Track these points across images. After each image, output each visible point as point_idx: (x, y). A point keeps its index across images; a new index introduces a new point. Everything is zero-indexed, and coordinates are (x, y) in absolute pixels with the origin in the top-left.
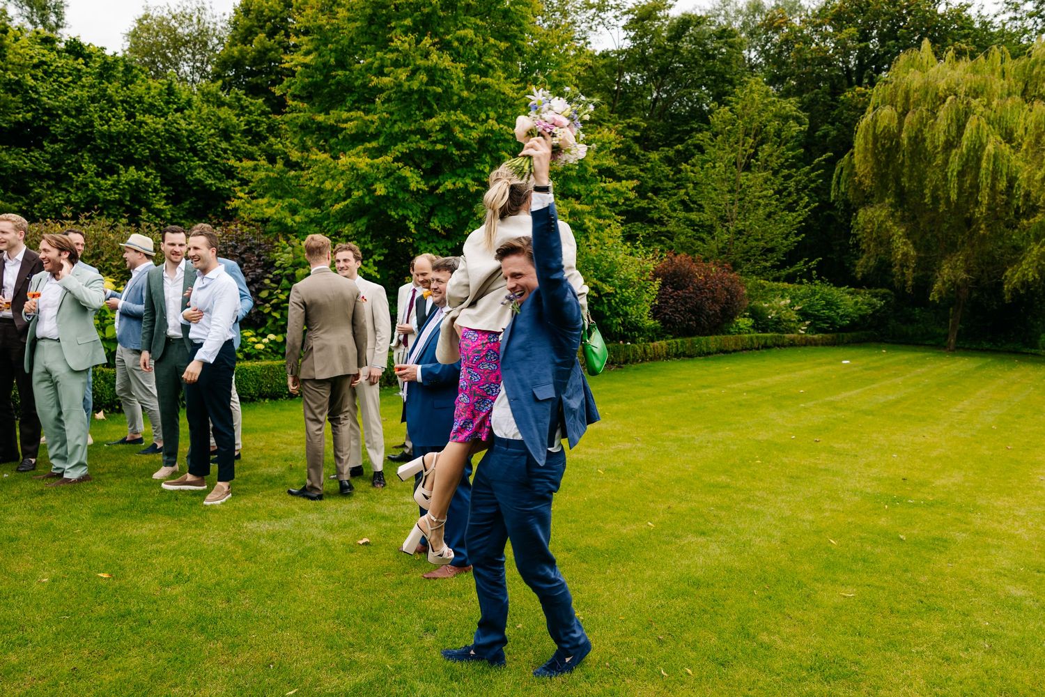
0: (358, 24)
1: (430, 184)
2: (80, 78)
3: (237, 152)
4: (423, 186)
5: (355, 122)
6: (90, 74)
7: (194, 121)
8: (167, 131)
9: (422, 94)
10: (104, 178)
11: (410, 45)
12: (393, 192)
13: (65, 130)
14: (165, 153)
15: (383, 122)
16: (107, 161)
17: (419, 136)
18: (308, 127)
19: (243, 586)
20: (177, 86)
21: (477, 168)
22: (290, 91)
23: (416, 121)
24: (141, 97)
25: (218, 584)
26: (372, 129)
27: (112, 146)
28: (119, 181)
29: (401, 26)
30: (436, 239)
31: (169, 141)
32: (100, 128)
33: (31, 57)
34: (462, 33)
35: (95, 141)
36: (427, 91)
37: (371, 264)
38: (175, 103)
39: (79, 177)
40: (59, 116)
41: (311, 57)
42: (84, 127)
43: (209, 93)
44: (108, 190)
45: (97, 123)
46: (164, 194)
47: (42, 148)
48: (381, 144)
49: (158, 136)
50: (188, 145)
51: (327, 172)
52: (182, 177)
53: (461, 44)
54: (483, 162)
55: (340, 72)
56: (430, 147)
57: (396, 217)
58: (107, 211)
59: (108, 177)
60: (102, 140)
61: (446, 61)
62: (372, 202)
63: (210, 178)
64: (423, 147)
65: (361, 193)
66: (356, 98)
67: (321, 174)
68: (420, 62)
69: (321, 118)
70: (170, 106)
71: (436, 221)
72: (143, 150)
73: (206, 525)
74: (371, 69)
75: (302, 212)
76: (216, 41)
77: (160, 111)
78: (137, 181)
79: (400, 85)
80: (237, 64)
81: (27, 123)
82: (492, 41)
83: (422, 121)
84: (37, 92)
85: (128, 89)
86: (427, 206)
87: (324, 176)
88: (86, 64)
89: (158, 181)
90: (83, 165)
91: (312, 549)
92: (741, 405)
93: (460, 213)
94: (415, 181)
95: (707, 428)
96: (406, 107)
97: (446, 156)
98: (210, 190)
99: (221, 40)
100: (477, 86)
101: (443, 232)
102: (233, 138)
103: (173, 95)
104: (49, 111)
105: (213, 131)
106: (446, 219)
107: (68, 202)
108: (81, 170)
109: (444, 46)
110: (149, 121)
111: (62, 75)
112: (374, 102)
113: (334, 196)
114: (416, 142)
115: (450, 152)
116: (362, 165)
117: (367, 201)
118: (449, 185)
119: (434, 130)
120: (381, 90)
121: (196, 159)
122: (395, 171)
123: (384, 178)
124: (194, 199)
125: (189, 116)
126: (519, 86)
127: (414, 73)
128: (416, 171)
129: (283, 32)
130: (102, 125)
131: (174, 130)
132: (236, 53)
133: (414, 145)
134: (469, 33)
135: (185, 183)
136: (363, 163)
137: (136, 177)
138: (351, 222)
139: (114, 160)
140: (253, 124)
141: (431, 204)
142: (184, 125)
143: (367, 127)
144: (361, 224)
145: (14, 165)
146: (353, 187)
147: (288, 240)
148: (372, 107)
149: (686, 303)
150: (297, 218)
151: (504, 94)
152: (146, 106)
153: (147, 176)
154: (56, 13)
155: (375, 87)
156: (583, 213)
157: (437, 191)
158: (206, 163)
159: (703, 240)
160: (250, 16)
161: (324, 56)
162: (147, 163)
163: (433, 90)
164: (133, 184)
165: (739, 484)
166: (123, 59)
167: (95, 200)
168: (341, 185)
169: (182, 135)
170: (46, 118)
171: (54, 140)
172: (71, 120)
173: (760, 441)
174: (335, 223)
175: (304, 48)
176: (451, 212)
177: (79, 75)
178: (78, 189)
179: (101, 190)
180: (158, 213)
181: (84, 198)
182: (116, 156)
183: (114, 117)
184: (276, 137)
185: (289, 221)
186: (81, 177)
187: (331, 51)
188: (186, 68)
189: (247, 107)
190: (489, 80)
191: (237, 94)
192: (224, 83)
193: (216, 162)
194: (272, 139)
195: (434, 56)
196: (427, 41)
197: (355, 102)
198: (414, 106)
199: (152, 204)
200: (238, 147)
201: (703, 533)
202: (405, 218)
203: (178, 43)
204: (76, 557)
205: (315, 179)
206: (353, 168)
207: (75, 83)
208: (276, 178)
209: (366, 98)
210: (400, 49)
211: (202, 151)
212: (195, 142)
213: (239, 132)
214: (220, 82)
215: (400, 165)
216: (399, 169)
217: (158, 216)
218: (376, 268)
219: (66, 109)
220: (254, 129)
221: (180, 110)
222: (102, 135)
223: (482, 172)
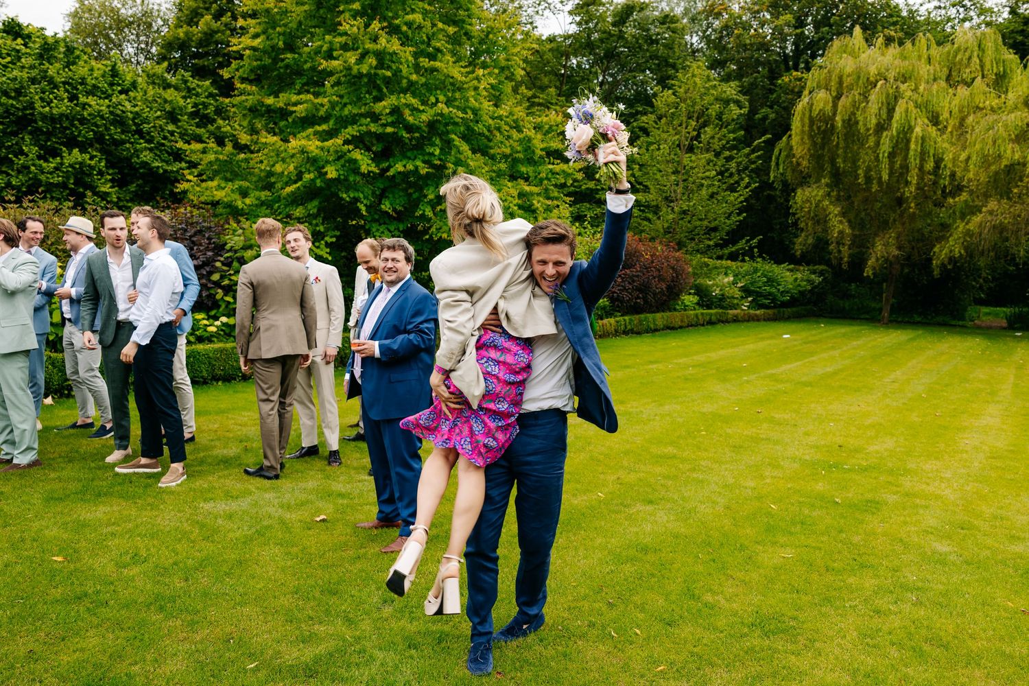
0: (306, 7)
1: (381, 167)
2: (19, 59)
3: (184, 134)
4: (374, 168)
5: (305, 105)
6: (30, 55)
7: (139, 103)
8: (111, 113)
9: (372, 78)
10: (46, 161)
11: (359, 29)
12: (343, 175)
13: (5, 112)
14: (110, 135)
15: (333, 105)
16: (49, 143)
17: (369, 119)
18: (257, 110)
19: (201, 565)
20: (121, 67)
21: (427, 151)
22: (238, 74)
23: (365, 104)
24: (83, 79)
25: (175, 564)
26: (322, 113)
27: (55, 128)
28: (62, 164)
29: (350, 10)
30: (387, 221)
31: (115, 122)
32: (41, 110)
34: (410, 17)
35: (36, 123)
36: (376, 74)
37: (323, 246)
38: (119, 85)
39: (20, 160)
41: (259, 40)
42: (25, 108)
43: (154, 75)
44: (51, 173)
45: (38, 105)
46: (109, 177)
48: (331, 127)
49: (102, 117)
50: (134, 128)
51: (278, 155)
52: (128, 159)
53: (410, 28)
54: (433, 145)
55: (289, 55)
56: (380, 130)
57: (348, 199)
58: (50, 194)
59: (51, 160)
60: (43, 122)
61: (395, 45)
62: (323, 185)
63: (157, 160)
64: (373, 130)
65: (312, 176)
66: (305, 81)
67: (272, 157)
68: (369, 46)
69: (270, 101)
70: (115, 88)
71: (387, 203)
72: (87, 132)
73: (162, 507)
74: (320, 52)
75: (252, 195)
76: (160, 22)
77: (104, 93)
78: (81, 163)
79: (350, 69)
80: (183, 45)
82: (440, 25)
83: (372, 104)
85: (70, 70)
86: (378, 188)
87: (275, 159)
88: (25, 45)
89: (103, 164)
90: (24, 148)
91: (267, 527)
92: (687, 379)
93: (411, 195)
94: (365, 163)
95: (655, 402)
96: (356, 90)
97: (395, 139)
98: (157, 172)
99: (165, 22)
100: (426, 70)
101: (394, 214)
102: (179, 121)
103: (117, 76)
105: (159, 113)
106: (398, 201)
107: (9, 185)
108: (22, 153)
109: (393, 30)
110: (93, 103)
112: (323, 85)
113: (285, 179)
114: (367, 125)
115: (400, 134)
116: (312, 148)
117: (319, 183)
118: (399, 167)
119: (384, 113)
120: (331, 74)
121: (142, 141)
122: (345, 154)
123: (334, 161)
124: (140, 182)
125: (134, 98)
126: (468, 70)
127: (363, 56)
128: (367, 153)
129: (229, 14)
130: (43, 107)
131: (119, 112)
132: (182, 35)
133: (364, 128)
134: (417, 17)
135: (131, 166)
136: (313, 146)
137: (80, 159)
138: (302, 204)
139: (57, 143)
140: (200, 107)
141: (382, 186)
142: (129, 107)
143: (317, 110)
144: (313, 206)
146: (304, 170)
147: (238, 222)
148: (322, 90)
149: (634, 281)
150: (248, 201)
151: (452, 77)
152: (89, 87)
153: (92, 158)
155: (324, 70)
156: (532, 194)
157: (388, 174)
158: (152, 145)
159: (649, 220)
161: (272, 39)
162: (91, 145)
163: (383, 73)
164: (77, 166)
165: (685, 454)
166: (64, 40)
167: (37, 183)
168: (292, 167)
169: (127, 117)
172: (11, 101)
173: (704, 413)
174: (286, 206)
175: (252, 31)
176: (401, 194)
177: (18, 56)
178: (19, 172)
179: (43, 173)
180: (104, 196)
181: (26, 181)
182: (59, 138)
183: (55, 98)
184: (224, 119)
185: (240, 204)
186: (22, 160)
187: (280, 34)
188: (130, 50)
189: (194, 89)
190: (437, 64)
191: (183, 76)
192: (170, 65)
193: (163, 145)
194: (220, 122)
195: (383, 41)
196: (376, 25)
197: (304, 85)
198: (364, 90)
199: (97, 186)
200: (186, 130)
201: (651, 502)
202: (357, 200)
203: (121, 24)
204: (28, 542)
205: (265, 162)
206: (303, 152)
207: (14, 64)
208: (226, 161)
209: (315, 81)
210: (349, 32)
211: (149, 133)
212: (141, 125)
213: (185, 114)
214: (165, 64)
215: (351, 147)
216: (349, 151)
217: (103, 199)
218: (328, 250)
219: (5, 90)
220: (202, 111)
221: (124, 92)
222: (44, 117)
223: (432, 154)
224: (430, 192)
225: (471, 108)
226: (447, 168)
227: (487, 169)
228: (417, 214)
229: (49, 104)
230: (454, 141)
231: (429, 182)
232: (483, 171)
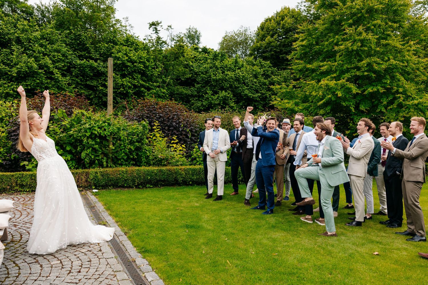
0: (326, 25)
1: (361, 90)
2: (207, 60)
4: (358, 91)
5: (326, 66)
7: (245, 72)
9: (358, 52)
10: (214, 96)
11: (353, 31)
12: (344, 95)
13: (202, 79)
14: (234, 85)
15: (339, 65)
16: (215, 89)
17: (356, 70)
20: (239, 60)
21: (383, 82)
22: (295, 57)
23: (354, 64)
24: (226, 65)
27: (217, 84)
28: (219, 96)
29: (347, 24)
30: (361, 114)
32: (213, 78)
33: (191, 55)
34: (375, 22)
35: (211, 82)
36: (360, 50)
38: (237, 66)
40: (199, 75)
41: (305, 42)
42: (208, 78)
43: (249, 61)
44: (216, 100)
45: (212, 76)
46: (234, 100)
47: (194, 86)
48: (338, 75)
49: (232, 79)
50: (242, 82)
51: (313, 88)
52: (240, 93)
53: (375, 27)
54: (386, 79)
55: (317, 47)
56: (361, 74)
57: (345, 105)
58: (215, 107)
59: (216, 95)
60: (214, 82)
62: (335, 100)
63: (250, 93)
64: (358, 74)
65: (330, 96)
67: (311, 89)
68: (357, 38)
69: (309, 66)
71: (362, 106)
72: (227, 85)
75: (301, 105)
76: (251, 41)
77: (232, 70)
78: (225, 96)
79: (348, 48)
81: (190, 78)
82: (390, 23)
83: (357, 63)
84: (193, 67)
85: (222, 63)
88: (208, 55)
89: (232, 96)
90: (207, 91)
93: (374, 102)
94: (355, 90)
96: (350, 58)
97: (368, 78)
98: (250, 98)
99: (252, 41)
100: (383, 45)
101: (366, 111)
102: (258, 77)
103: (237, 63)
104: (196, 74)
105: (251, 75)
106: (367, 106)
107: (202, 104)
108: (207, 93)
109: (368, 29)
110: (230, 74)
111: (200, 60)
112: (335, 57)
113: (317, 98)
114: (355, 72)
115: (371, 75)
117: (333, 99)
118: (370, 90)
119: (363, 67)
120: (338, 52)
121: (245, 86)
122: (345, 85)
123: (340, 89)
124: (244, 101)
125: (243, 71)
127: (354, 42)
128: (355, 85)
129: (277, 35)
131: (238, 76)
132: (259, 45)
133: (353, 74)
134: (379, 22)
135: (241, 96)
136: (332, 83)
138: (324, 109)
139: (217, 89)
140: (266, 71)
141: (360, 99)
142: (241, 74)
143: (332, 68)
144: (328, 109)
145: (185, 93)
146: (325, 94)
148: (334, 59)
150: (300, 108)
151: (397, 47)
152: (228, 68)
153: (228, 94)
154: (197, 39)
155: (335, 51)
157: (365, 93)
158: (249, 88)
160: (264, 30)
161: (310, 41)
162: (228, 89)
163: (363, 49)
167: (211, 103)
168: (321, 93)
169: (240, 78)
170: (195, 76)
171: (198, 83)
172: (204, 76)
175: (301, 39)
176: (369, 102)
178: (206, 100)
179: (213, 100)
180: (232, 107)
181: (208, 103)
182: (218, 87)
183: (218, 73)
185: (296, 109)
186: (207, 96)
187: (313, 38)
188: (239, 53)
189: (263, 65)
190: (389, 42)
191: (259, 60)
192: (254, 57)
193: (252, 87)
194: (273, 77)
195: (364, 34)
196: (360, 28)
197: (324, 58)
198: (353, 57)
199: (230, 104)
200: (260, 81)
202: (349, 106)
203: (237, 44)
205: (308, 91)
206: (327, 85)
207: (205, 62)
208: (289, 92)
209: (331, 55)
210: (348, 33)
211: (247, 83)
212: (245, 80)
213: (260, 75)
215: (348, 83)
216: (348, 85)
217: (232, 109)
219: (202, 72)
220: (266, 73)
221: (239, 68)
222: (214, 80)
223: (386, 83)
224: (384, 100)
225: (405, 60)
226: (393, 89)
227: (413, 88)
228: (377, 111)
229: (215, 76)
230: (397, 76)
231: (383, 96)
232: (412, 89)
